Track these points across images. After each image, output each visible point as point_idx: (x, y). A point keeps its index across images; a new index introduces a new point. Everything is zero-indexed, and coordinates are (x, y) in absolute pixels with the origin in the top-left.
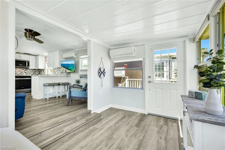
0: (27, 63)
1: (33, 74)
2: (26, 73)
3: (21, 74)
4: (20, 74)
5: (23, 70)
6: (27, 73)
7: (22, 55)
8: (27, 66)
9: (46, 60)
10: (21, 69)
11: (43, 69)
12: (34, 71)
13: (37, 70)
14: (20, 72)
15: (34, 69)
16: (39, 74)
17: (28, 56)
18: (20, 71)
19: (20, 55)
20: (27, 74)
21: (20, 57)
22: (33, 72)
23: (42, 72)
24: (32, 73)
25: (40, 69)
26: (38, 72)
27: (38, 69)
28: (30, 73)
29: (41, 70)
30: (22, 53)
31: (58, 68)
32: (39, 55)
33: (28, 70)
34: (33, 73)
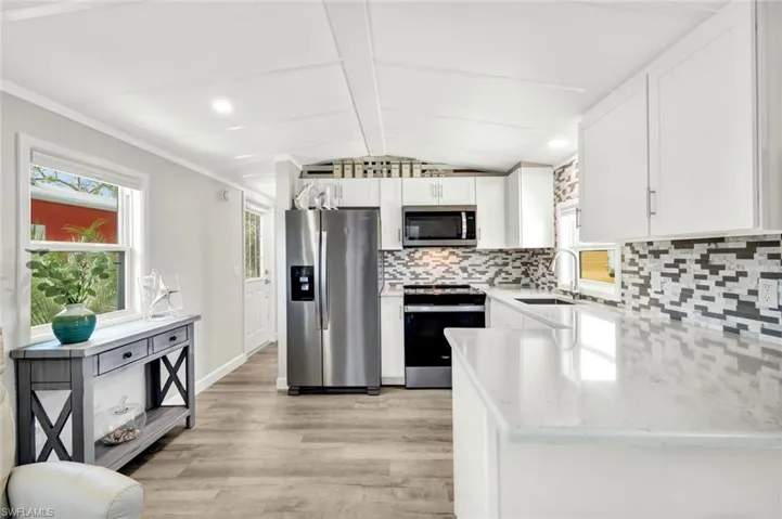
0: (464, 220)
1: (497, 274)
2: (464, 270)
3: (447, 275)
4: (443, 277)
5: (453, 259)
6: (470, 269)
7: (442, 180)
8: (464, 236)
9: (564, 185)
10: (446, 253)
11: (542, 251)
12: (500, 261)
13: (515, 255)
14: (444, 269)
15: (501, 251)
16: (526, 274)
17: (469, 180)
18: (443, 265)
19: (435, 180)
20: (470, 276)
21: (437, 191)
22: (496, 265)
23: (541, 269)
24: (493, 271)
25: (526, 251)
26: (518, 263)
27: (518, 251)
28: (483, 273)
29: (535, 253)
30: (446, 171)
31: (681, 244)
32: (519, 165)
33: (475, 259)
34: (496, 269)
